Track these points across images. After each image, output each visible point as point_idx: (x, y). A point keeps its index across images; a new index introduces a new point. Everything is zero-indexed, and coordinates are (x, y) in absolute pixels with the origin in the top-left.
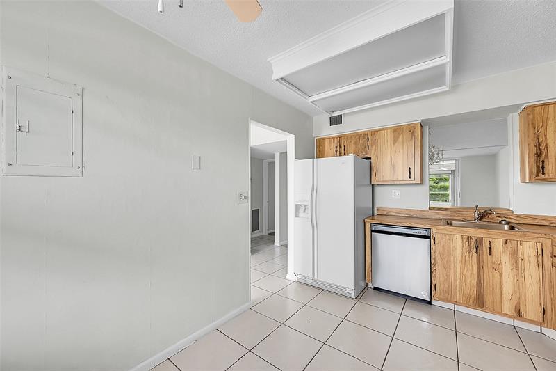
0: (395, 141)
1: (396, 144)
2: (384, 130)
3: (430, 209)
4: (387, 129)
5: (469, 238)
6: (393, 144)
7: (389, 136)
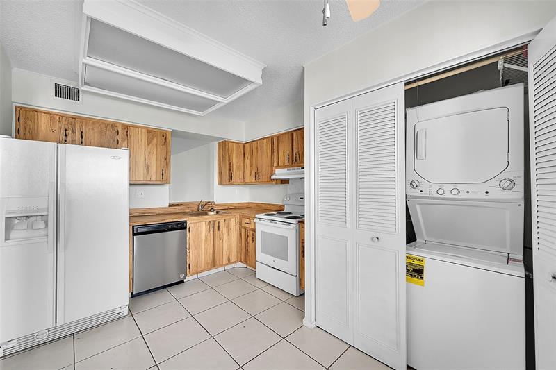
0: (149, 142)
1: (150, 146)
2: (138, 127)
3: (170, 206)
4: (142, 127)
5: (209, 222)
6: (148, 144)
7: (143, 137)
